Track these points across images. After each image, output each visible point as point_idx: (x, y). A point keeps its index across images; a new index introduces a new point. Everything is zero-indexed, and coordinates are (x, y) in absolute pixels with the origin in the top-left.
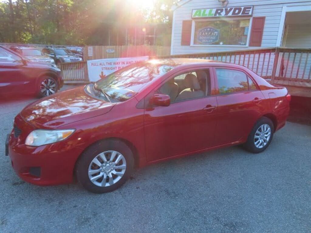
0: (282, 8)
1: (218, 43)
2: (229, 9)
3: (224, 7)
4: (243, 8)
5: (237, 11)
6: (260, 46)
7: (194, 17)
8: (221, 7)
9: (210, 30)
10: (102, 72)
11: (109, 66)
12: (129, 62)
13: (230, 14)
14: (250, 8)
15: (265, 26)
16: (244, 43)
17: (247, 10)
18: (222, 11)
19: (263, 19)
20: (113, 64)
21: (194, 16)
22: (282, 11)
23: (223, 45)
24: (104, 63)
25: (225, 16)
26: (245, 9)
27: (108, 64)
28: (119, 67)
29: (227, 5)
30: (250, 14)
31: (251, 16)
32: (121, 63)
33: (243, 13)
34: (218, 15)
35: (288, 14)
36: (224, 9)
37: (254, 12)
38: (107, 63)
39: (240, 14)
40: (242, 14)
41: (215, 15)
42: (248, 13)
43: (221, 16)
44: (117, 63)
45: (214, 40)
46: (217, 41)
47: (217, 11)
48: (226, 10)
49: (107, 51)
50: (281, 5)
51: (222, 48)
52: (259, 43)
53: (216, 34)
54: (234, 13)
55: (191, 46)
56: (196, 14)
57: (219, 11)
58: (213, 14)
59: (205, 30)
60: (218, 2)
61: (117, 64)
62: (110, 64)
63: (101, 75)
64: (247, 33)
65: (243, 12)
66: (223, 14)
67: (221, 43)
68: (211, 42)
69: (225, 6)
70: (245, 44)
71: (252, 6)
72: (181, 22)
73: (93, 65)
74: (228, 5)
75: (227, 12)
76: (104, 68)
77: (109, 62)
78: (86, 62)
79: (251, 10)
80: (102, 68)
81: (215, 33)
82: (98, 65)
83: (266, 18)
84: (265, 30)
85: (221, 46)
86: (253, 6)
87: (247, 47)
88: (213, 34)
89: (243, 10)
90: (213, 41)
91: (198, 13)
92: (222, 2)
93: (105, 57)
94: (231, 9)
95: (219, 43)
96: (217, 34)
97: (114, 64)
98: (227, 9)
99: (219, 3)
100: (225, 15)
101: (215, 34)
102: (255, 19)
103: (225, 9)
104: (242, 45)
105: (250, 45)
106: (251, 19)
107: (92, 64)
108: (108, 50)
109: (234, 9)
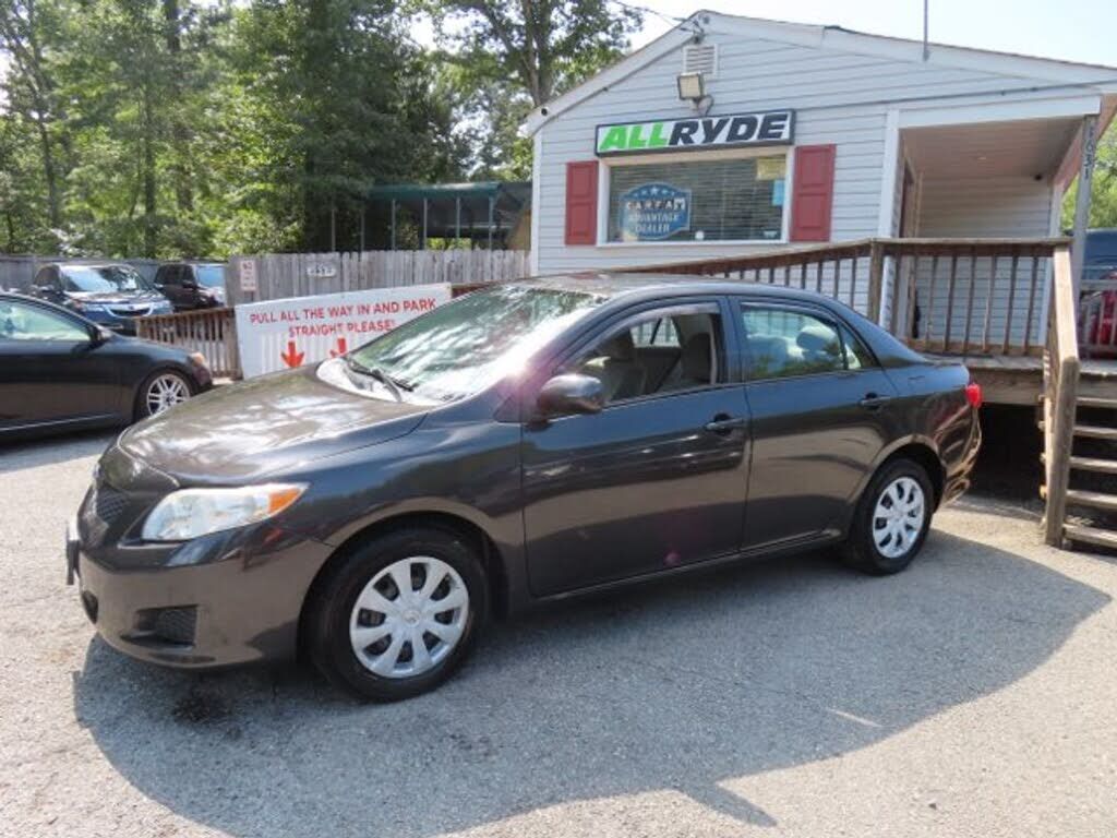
0: (885, 115)
1: (689, 236)
2: (715, 121)
3: (701, 117)
4: (760, 118)
5: (742, 129)
6: (826, 238)
7: (603, 151)
8: (694, 115)
9: (659, 193)
10: (292, 345)
11: (315, 322)
12: (384, 306)
13: (721, 138)
14: (784, 118)
15: (838, 175)
16: (773, 233)
17: (774, 123)
18: (694, 128)
19: (826, 153)
20: (326, 313)
21: (602, 148)
22: (884, 127)
23: (705, 239)
24: (295, 312)
25: (706, 144)
26: (767, 121)
27: (309, 314)
28: (349, 324)
29: (707, 111)
30: (785, 135)
31: (789, 143)
32: (355, 311)
33: (763, 134)
34: (681, 143)
35: (906, 136)
36: (700, 122)
37: (798, 131)
38: (306, 311)
39: (754, 138)
40: (759, 137)
41: (674, 140)
42: (779, 135)
43: (690, 145)
44: (343, 308)
45: (673, 226)
46: (687, 228)
47: (678, 128)
48: (707, 125)
49: (309, 270)
50: (881, 109)
51: (701, 249)
52: (822, 231)
53: (680, 205)
54: (733, 135)
55: (601, 248)
56: (608, 141)
57: (685, 130)
58: (665, 140)
59: (644, 192)
60: (678, 100)
61: (343, 313)
62: (319, 313)
63: (287, 353)
64: (782, 198)
65: (761, 131)
66: (698, 137)
67: (700, 235)
68: (663, 234)
69: (704, 112)
70: (778, 237)
71: (789, 114)
72: (563, 169)
73: (256, 321)
74: (713, 108)
75: (711, 133)
76: (297, 328)
77: (314, 307)
78: (233, 311)
79: (787, 123)
80: (291, 329)
81: (677, 201)
82: (273, 320)
83: (840, 150)
84: (837, 187)
85: (699, 243)
86: (794, 112)
87: (784, 244)
88: (669, 204)
89: (763, 126)
90: (671, 230)
91: (616, 138)
92: (691, 102)
93: (303, 292)
94: (722, 124)
95: (694, 236)
96: (683, 207)
97: (333, 312)
98: (711, 122)
99: (682, 104)
100: (704, 142)
101: (676, 207)
102: (804, 154)
103: (704, 123)
104: (770, 238)
105: (794, 238)
106: (790, 154)
107: (254, 317)
108: (314, 267)
109: (733, 124)
